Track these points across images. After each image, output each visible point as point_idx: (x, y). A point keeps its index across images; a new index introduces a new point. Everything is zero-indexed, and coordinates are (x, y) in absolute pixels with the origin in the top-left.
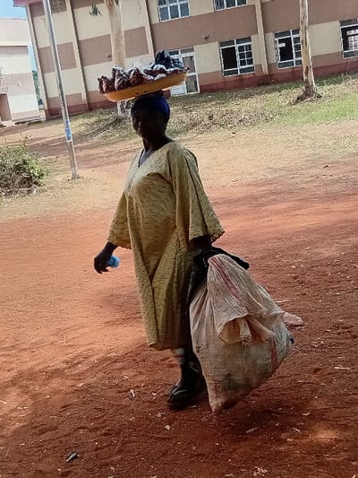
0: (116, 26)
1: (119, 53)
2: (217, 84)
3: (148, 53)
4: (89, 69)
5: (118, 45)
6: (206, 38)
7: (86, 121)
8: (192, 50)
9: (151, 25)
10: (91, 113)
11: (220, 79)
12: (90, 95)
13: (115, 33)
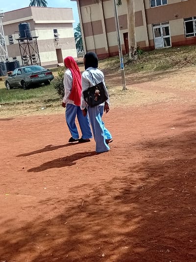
0: (130, 9)
1: (132, 25)
2: (181, 42)
3: (143, 25)
4: (110, 34)
5: (131, 20)
6: (176, 16)
7: (110, 62)
8: (168, 23)
9: (145, 10)
10: (111, 58)
11: (183, 39)
12: (110, 49)
13: (130, 13)
